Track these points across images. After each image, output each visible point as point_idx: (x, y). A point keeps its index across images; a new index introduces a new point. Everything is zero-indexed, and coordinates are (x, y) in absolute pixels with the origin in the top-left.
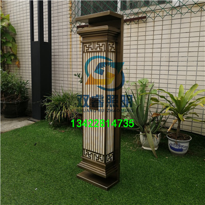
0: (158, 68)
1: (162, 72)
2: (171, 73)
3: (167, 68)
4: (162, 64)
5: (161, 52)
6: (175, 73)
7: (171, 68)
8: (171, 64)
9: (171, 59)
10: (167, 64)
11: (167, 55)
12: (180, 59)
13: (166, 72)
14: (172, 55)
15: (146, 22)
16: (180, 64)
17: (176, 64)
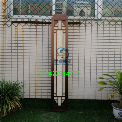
0: (89, 59)
2: (98, 62)
4: (92, 56)
5: (91, 48)
7: (98, 59)
8: (98, 56)
9: (98, 53)
12: (104, 53)
16: (104, 56)
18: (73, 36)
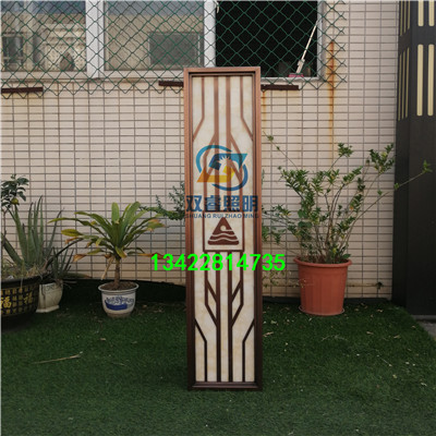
4: (78, 170)
5: (75, 151)
14: (93, 155)
15: (42, 98)
16: (108, 170)
17: (102, 170)
18: (29, 121)
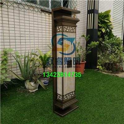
0: (14, 41)
1: (17, 44)
2: (22, 44)
3: (19, 41)
4: (16, 38)
5: (15, 31)
6: (24, 44)
7: (22, 41)
8: (22, 38)
9: (22, 35)
10: (19, 38)
11: (19, 32)
12: (26, 35)
13: (19, 44)
14: (21, 33)
16: (26, 38)
17: (24, 38)
